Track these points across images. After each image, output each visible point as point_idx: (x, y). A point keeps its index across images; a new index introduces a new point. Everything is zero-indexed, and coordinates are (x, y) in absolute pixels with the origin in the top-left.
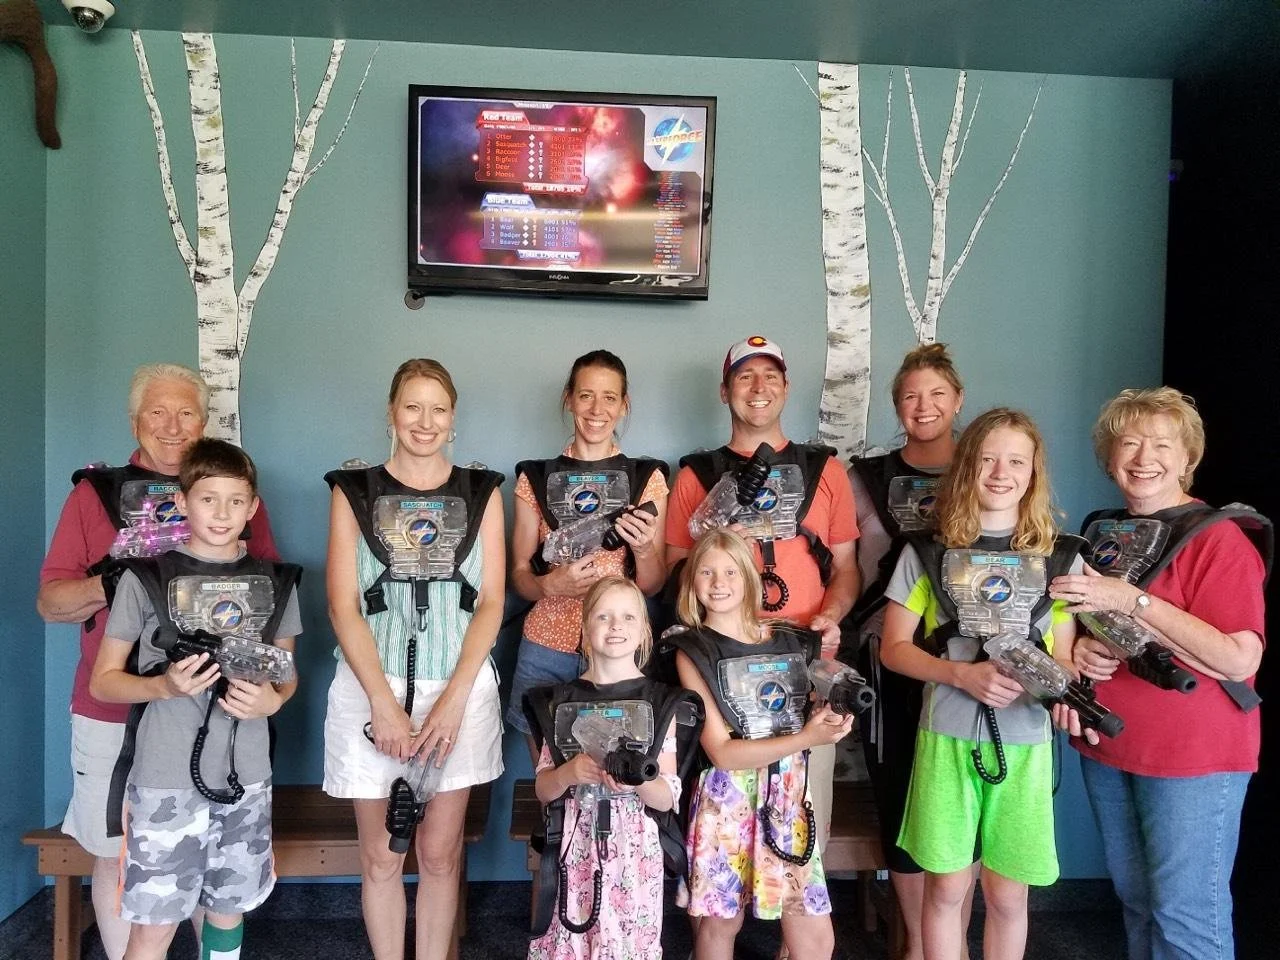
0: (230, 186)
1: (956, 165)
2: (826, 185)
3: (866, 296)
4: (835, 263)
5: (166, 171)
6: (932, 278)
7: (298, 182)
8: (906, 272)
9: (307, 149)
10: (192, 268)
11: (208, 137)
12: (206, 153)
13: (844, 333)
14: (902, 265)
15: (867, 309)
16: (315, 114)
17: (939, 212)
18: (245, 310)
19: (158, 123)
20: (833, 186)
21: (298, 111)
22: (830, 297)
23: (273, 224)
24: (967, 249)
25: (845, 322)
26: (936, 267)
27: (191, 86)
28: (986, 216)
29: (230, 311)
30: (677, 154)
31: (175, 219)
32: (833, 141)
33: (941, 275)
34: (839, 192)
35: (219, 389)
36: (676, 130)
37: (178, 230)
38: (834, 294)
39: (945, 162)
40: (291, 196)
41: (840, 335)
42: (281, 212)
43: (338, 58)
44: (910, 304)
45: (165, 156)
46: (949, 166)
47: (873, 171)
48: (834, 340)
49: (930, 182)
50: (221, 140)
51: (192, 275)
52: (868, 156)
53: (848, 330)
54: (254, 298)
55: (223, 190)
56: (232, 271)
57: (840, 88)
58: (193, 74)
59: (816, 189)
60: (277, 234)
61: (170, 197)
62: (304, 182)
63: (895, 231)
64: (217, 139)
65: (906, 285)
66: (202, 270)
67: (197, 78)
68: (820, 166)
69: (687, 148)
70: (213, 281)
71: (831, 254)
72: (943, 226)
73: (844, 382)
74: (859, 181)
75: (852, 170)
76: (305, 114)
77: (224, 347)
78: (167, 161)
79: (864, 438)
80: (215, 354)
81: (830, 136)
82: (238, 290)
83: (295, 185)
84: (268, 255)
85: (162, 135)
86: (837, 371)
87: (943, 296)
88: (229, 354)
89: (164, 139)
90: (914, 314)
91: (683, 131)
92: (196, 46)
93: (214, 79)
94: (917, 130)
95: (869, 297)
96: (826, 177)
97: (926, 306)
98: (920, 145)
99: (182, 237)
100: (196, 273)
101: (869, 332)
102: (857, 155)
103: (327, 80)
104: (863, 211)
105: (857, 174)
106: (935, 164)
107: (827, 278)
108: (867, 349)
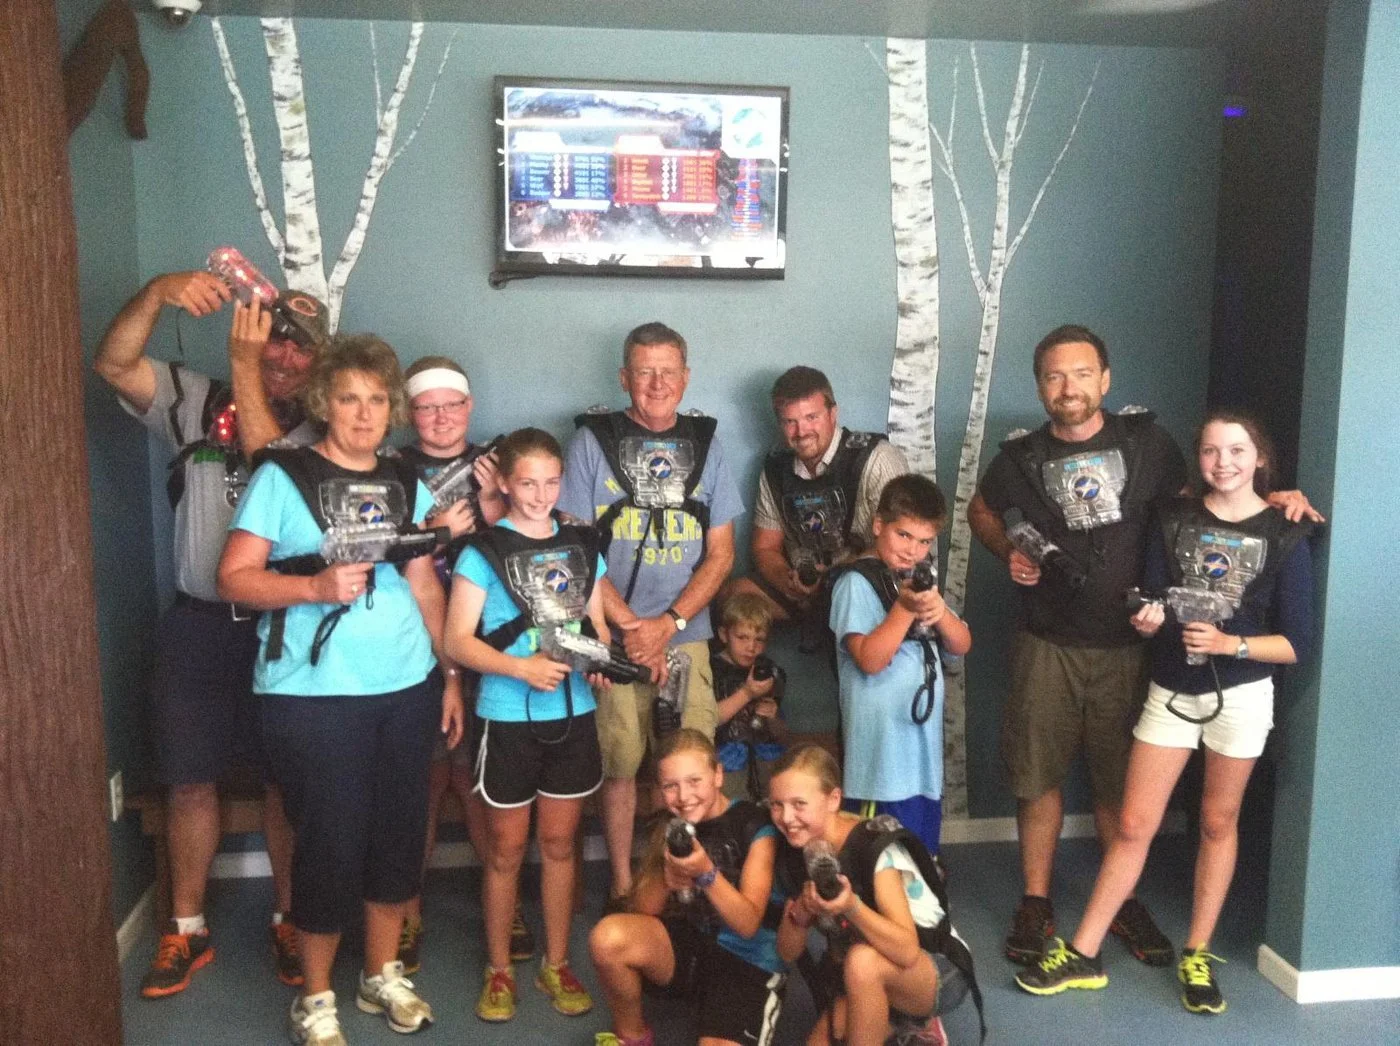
0: (317, 173)
1: (1020, 136)
2: (896, 159)
3: (934, 266)
4: (905, 234)
5: (251, 159)
6: (996, 249)
7: (382, 167)
8: (972, 243)
9: (390, 134)
10: (282, 256)
11: (291, 123)
12: (290, 140)
13: (914, 303)
14: (968, 236)
15: (935, 279)
16: (396, 100)
17: (1003, 185)
18: (335, 295)
19: (241, 110)
20: (902, 160)
21: (379, 96)
22: (900, 268)
23: (359, 209)
24: (1029, 220)
26: (1000, 238)
27: (273, 73)
28: (1048, 187)
31: (262, 207)
32: (901, 115)
33: (1004, 245)
34: (908, 165)
37: (267, 218)
38: (904, 265)
39: (1008, 134)
40: (376, 180)
41: (911, 306)
42: (367, 198)
43: (417, 42)
44: (975, 274)
45: (249, 144)
46: (1012, 138)
47: (940, 144)
48: (904, 310)
49: (994, 153)
50: (305, 128)
51: (282, 262)
52: (935, 131)
53: (918, 300)
54: (343, 283)
55: (309, 177)
56: (321, 256)
57: (909, 63)
58: (275, 61)
59: (886, 162)
60: (363, 220)
61: (257, 184)
62: (388, 168)
63: (961, 204)
64: (300, 125)
65: (971, 256)
66: (293, 257)
67: (279, 64)
68: (889, 141)
70: (303, 268)
71: (900, 226)
72: (1006, 198)
73: (915, 351)
74: (927, 155)
75: (919, 143)
76: (386, 98)
78: (252, 148)
79: (933, 404)
81: (898, 111)
82: (327, 273)
83: (379, 170)
84: (355, 241)
85: (246, 124)
86: (906, 340)
87: (1006, 266)
89: (247, 126)
90: (979, 283)
92: (276, 31)
93: (294, 64)
94: (982, 104)
95: (937, 268)
96: (895, 151)
97: (991, 276)
98: (984, 119)
99: (271, 225)
100: (287, 261)
101: (937, 301)
102: (924, 129)
103: (407, 64)
104: (930, 184)
105: (924, 148)
106: (999, 136)
107: (897, 250)
108: (935, 318)
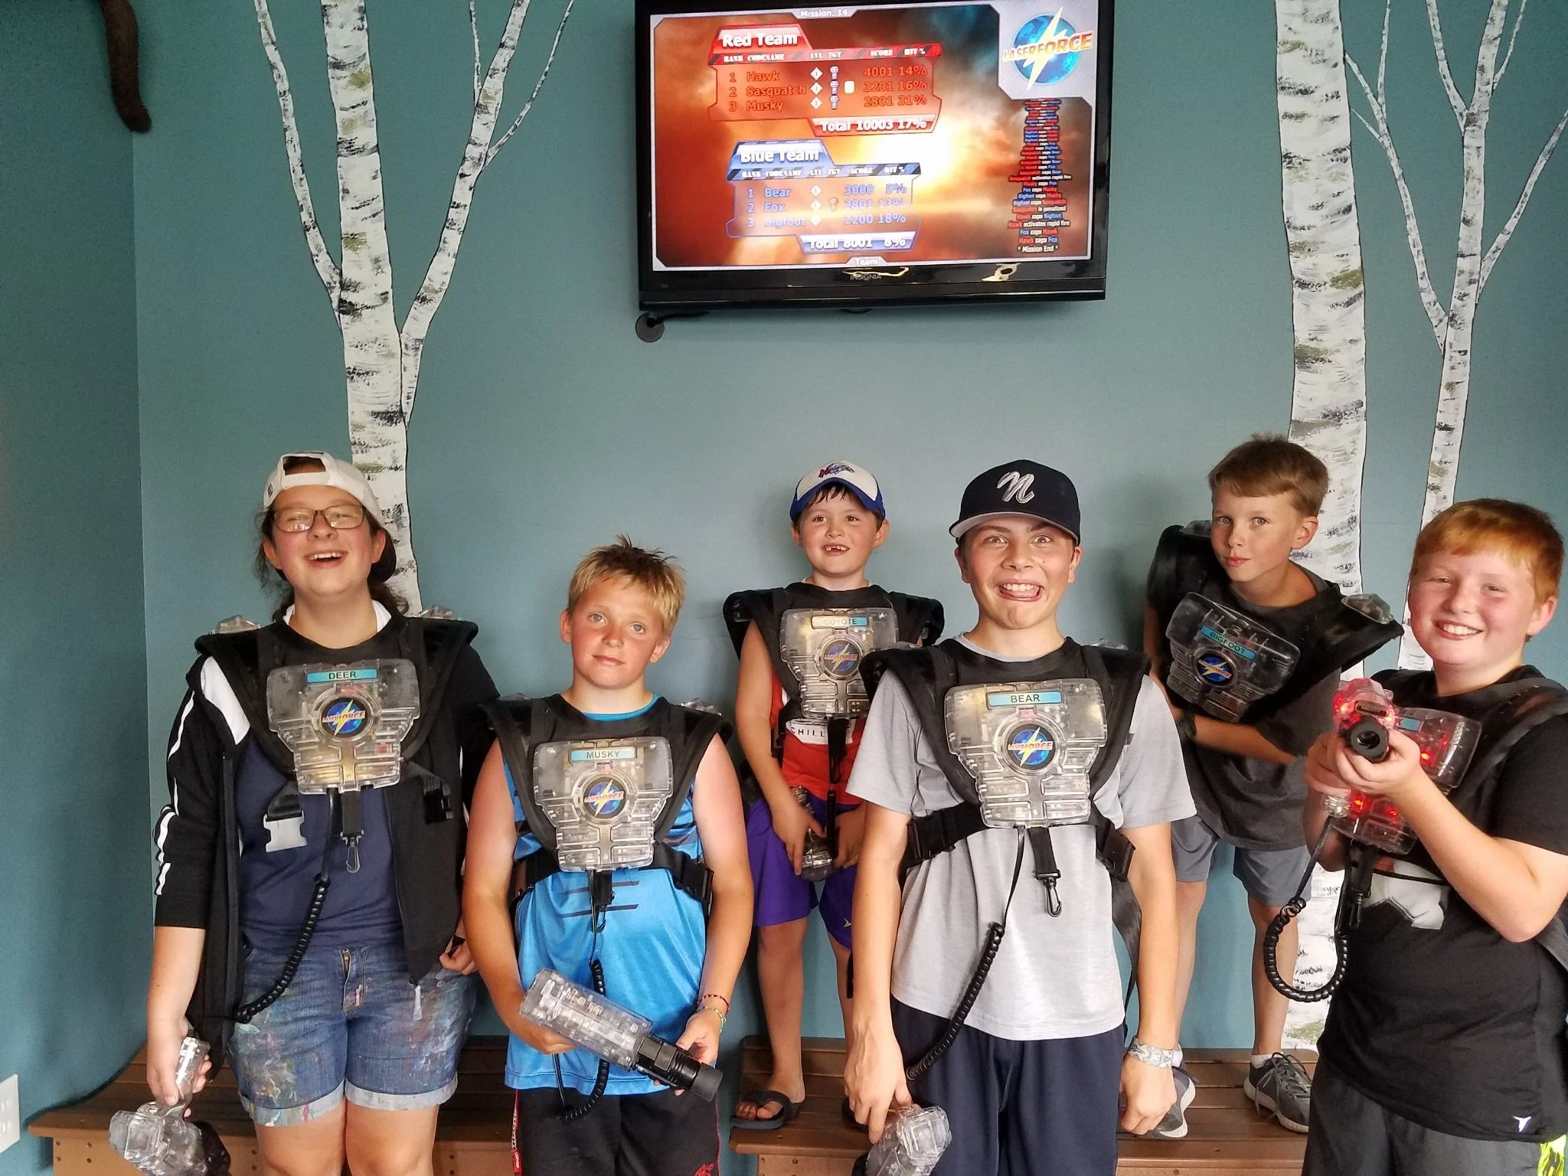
0: (386, 172)
1: (1502, 70)
2: (1287, 116)
3: (1356, 286)
4: (1305, 236)
5: (294, 155)
6: (1462, 256)
7: (479, 160)
8: (1421, 248)
9: (492, 110)
10: (335, 296)
11: (351, 100)
12: (350, 125)
13: (1321, 346)
14: (1414, 236)
15: (1359, 308)
16: (502, 59)
17: (1474, 152)
18: (411, 352)
19: (283, 85)
20: (1299, 117)
21: (478, 55)
22: (1297, 290)
23: (447, 223)
24: (1521, 207)
25: (1322, 329)
26: (1469, 238)
27: (327, 29)
28: (1552, 151)
29: (391, 355)
30: (1052, 71)
31: (309, 224)
32: (1297, 45)
33: (1478, 249)
34: (1309, 125)
35: (378, 469)
36: (1050, 33)
37: (314, 239)
38: (1303, 285)
39: (1482, 69)
40: (471, 180)
41: (1316, 350)
42: (458, 206)
44: (1429, 297)
45: (293, 134)
46: (1489, 74)
47: (1363, 89)
49: (1456, 101)
50: (371, 105)
51: (335, 304)
52: (1355, 68)
53: (1327, 342)
54: (423, 335)
55: (375, 178)
56: (390, 295)
58: (330, 11)
59: (1272, 121)
60: (452, 239)
61: (302, 191)
62: (489, 160)
63: (1401, 183)
64: (365, 103)
65: (1421, 268)
66: (350, 297)
67: (335, 17)
68: (1275, 85)
69: (1069, 60)
70: (365, 312)
71: (1298, 223)
72: (1479, 171)
73: (1325, 424)
74: (1341, 107)
75: (1327, 88)
76: (488, 58)
77: (383, 409)
78: (296, 138)
79: (1357, 513)
80: (371, 418)
81: (1292, 38)
82: (400, 322)
83: (476, 164)
84: (441, 270)
85: (288, 104)
86: (1311, 407)
87: (1482, 284)
88: (390, 417)
89: (291, 107)
90: (1435, 313)
93: (358, 15)
94: (1435, 22)
95: (1361, 288)
96: (1286, 103)
97: (1455, 301)
98: (1439, 45)
99: (320, 250)
100: (341, 301)
101: (1362, 344)
102: (1336, 65)
103: (519, 5)
104: (1348, 153)
105: (1337, 95)
106: (1466, 74)
107: (1292, 259)
108: (1360, 371)
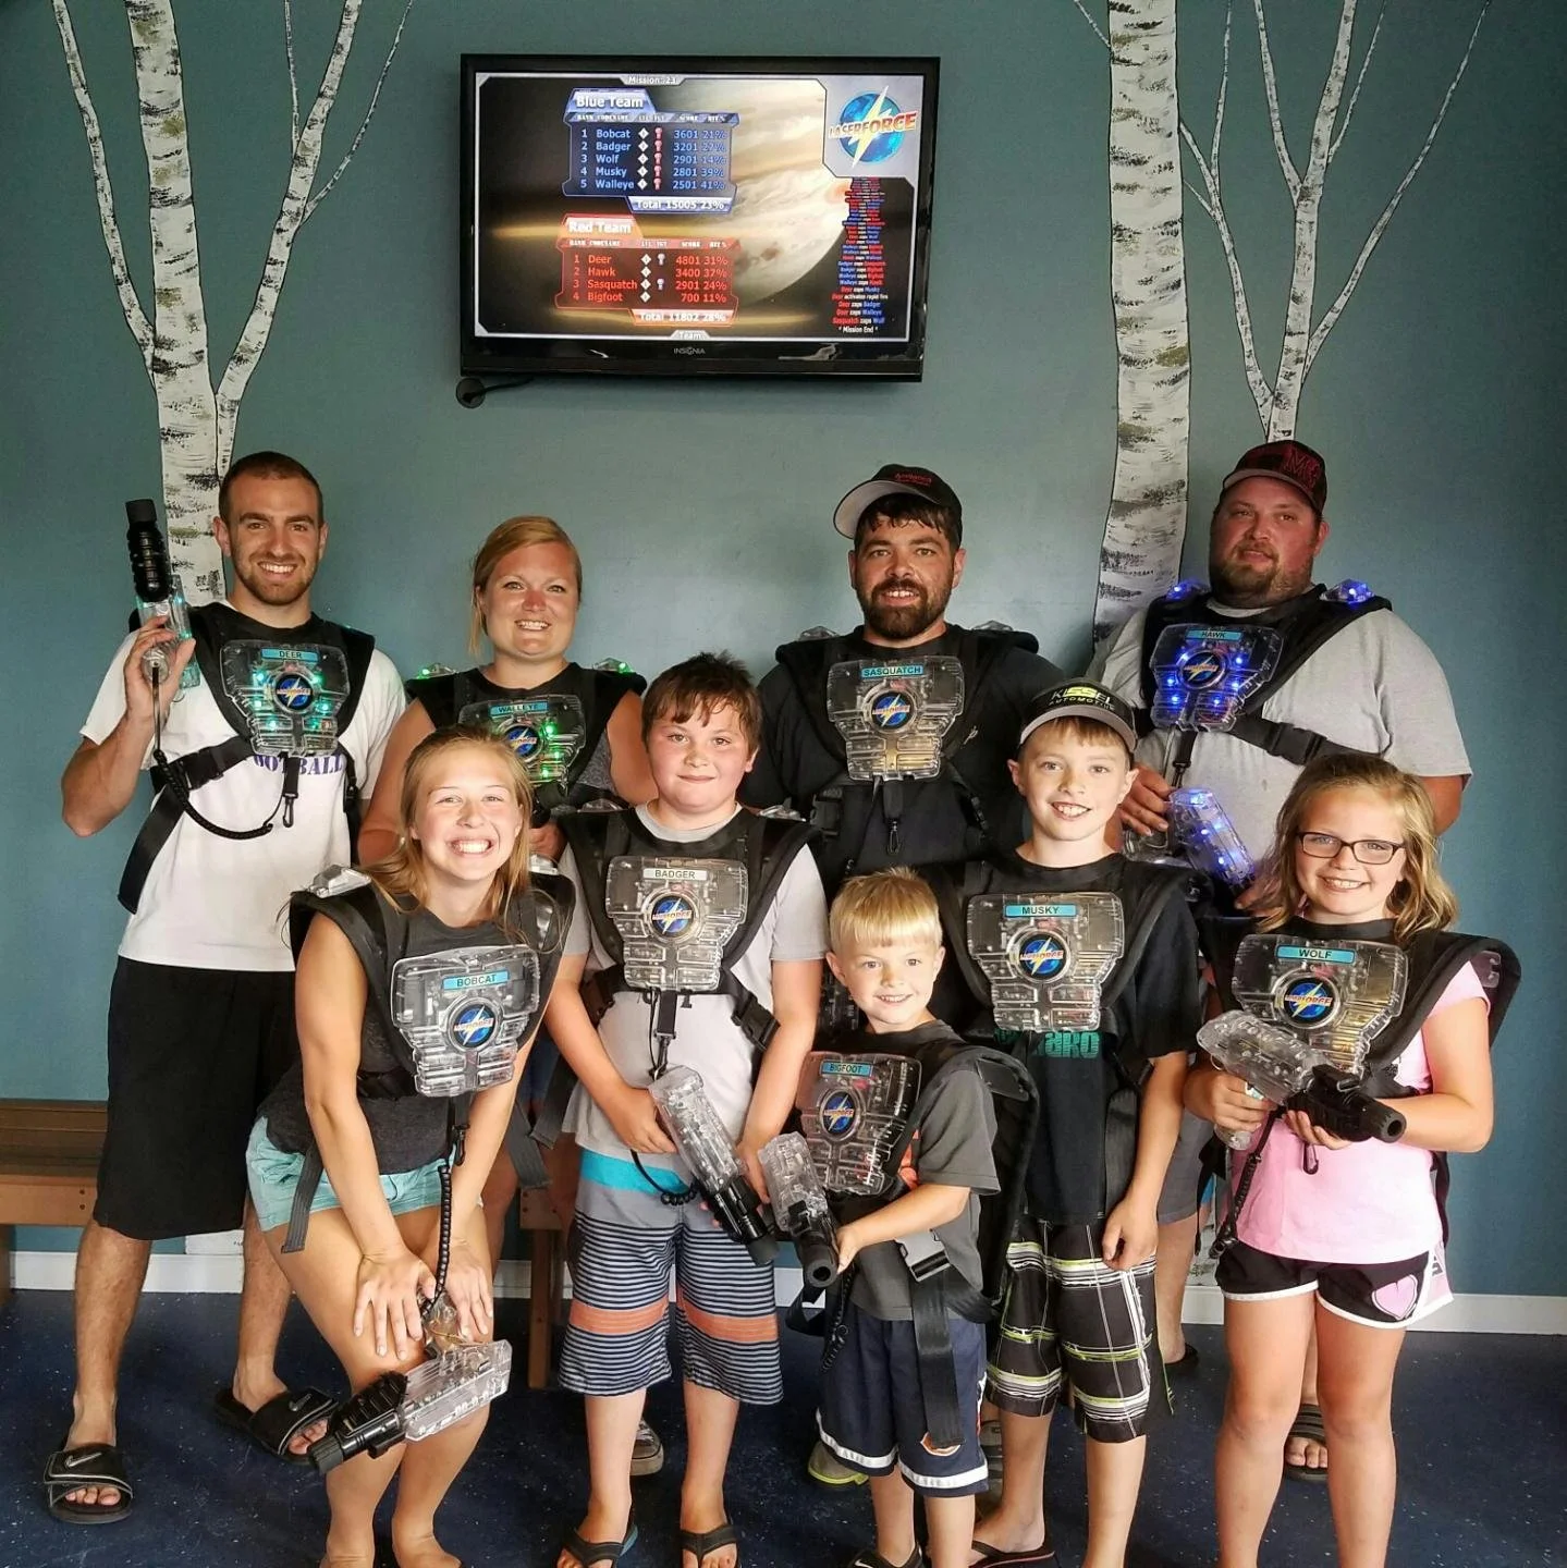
0: (201, 225)
1: (1338, 144)
2: (1120, 187)
3: (1181, 365)
4: (1133, 311)
5: (106, 205)
6: (1291, 334)
7: (298, 214)
8: (1248, 325)
9: (310, 163)
10: (148, 353)
11: (164, 147)
12: (163, 175)
13: (1145, 425)
14: (1242, 312)
15: (1184, 388)
16: (320, 109)
17: (1306, 227)
18: (227, 414)
19: (93, 131)
20: (1131, 188)
21: (296, 104)
22: (1123, 367)
23: (264, 280)
24: (1351, 285)
25: (1147, 407)
26: (1298, 316)
27: (139, 73)
28: (1385, 228)
29: (206, 416)
30: (876, 151)
31: (121, 277)
32: (1131, 114)
33: (1306, 328)
34: (1139, 197)
35: (194, 534)
36: (874, 113)
37: (127, 293)
38: (1129, 362)
39: (1317, 141)
40: (289, 236)
41: (1139, 428)
42: (275, 263)
43: (354, 17)
44: (1254, 376)
45: (104, 182)
46: (1324, 148)
47: (1197, 161)
48: (1128, 437)
49: (1291, 174)
50: (185, 154)
51: (149, 363)
52: (1189, 138)
53: (1152, 420)
54: (239, 397)
55: (189, 231)
56: (205, 354)
57: (1145, 26)
58: (144, 54)
59: (1103, 191)
60: (269, 296)
61: (114, 243)
62: (307, 215)
63: (1232, 259)
64: (178, 152)
65: (1248, 347)
66: (164, 355)
67: (147, 60)
68: (1109, 155)
69: (892, 141)
70: (180, 371)
71: (1126, 298)
72: (1311, 248)
73: (1146, 505)
74: (1174, 178)
75: (1160, 159)
76: (306, 109)
77: (198, 472)
78: (108, 190)
80: (186, 482)
81: (1126, 105)
82: (215, 384)
83: (293, 220)
84: (257, 329)
85: (98, 150)
86: (1133, 486)
87: (1309, 363)
88: (204, 481)
89: (102, 155)
90: (1261, 392)
91: (887, 115)
92: (146, 8)
93: (171, 59)
94: (1272, 92)
95: (1187, 366)
96: (1119, 174)
97: (1280, 380)
98: (1275, 116)
99: (133, 305)
100: (155, 359)
101: (1186, 423)
102: (1170, 135)
103: (338, 53)
104: (1179, 226)
105: (1170, 166)
106: (1301, 146)
107: (1119, 336)
108: (1182, 450)
